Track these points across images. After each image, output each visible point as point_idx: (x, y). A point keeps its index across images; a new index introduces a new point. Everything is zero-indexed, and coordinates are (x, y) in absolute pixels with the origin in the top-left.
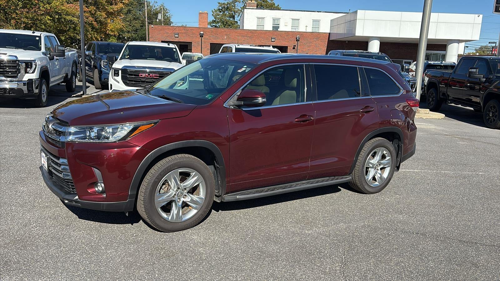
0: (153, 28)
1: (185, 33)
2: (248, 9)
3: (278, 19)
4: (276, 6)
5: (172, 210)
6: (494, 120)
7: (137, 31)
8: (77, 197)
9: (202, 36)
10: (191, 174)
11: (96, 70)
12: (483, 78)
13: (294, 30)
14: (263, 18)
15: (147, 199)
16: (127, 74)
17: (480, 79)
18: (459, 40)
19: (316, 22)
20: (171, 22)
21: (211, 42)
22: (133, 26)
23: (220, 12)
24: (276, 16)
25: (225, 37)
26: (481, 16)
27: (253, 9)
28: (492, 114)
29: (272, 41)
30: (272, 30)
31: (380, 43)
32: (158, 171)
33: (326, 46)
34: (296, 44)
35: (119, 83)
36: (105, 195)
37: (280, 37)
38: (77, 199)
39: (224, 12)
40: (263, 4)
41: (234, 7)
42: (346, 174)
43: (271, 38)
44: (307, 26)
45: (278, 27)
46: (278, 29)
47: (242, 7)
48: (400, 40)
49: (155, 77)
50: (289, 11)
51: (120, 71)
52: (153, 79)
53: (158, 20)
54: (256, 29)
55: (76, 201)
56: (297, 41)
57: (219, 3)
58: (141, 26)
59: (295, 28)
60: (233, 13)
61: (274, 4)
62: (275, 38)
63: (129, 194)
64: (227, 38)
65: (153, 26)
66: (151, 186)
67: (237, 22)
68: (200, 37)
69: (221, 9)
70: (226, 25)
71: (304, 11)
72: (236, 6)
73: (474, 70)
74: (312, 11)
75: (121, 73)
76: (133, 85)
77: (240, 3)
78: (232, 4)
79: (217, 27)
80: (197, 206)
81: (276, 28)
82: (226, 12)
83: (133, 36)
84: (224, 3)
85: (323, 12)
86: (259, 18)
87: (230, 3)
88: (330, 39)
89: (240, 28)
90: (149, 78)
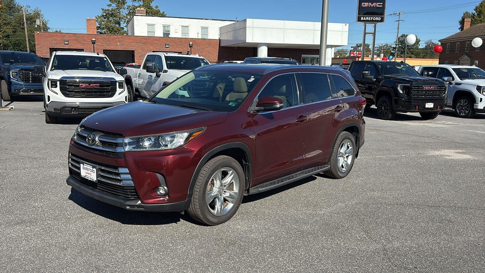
0: (39, 35)
1: (76, 40)
2: (138, 15)
3: (169, 26)
4: (161, 13)
5: (216, 206)
6: (386, 113)
7: (9, 38)
8: (139, 202)
9: (94, 43)
10: (229, 172)
11: (2, 81)
12: (374, 79)
13: (184, 37)
14: (153, 25)
15: (201, 198)
16: (66, 85)
17: (371, 79)
18: (332, 45)
19: (205, 29)
20: (48, 27)
21: (104, 49)
22: (4, 32)
23: (105, 18)
24: (166, 23)
25: (119, 44)
26: (348, 25)
27: (143, 16)
28: (384, 108)
29: (166, 47)
30: (163, 36)
31: (268, 48)
32: (208, 171)
33: (218, 52)
34: (189, 50)
35: (57, 94)
36: (167, 197)
37: (173, 44)
38: (140, 204)
39: (108, 18)
40: (148, 11)
41: (118, 14)
42: (325, 163)
43: (165, 45)
44: (198, 33)
45: (169, 34)
46: (169, 36)
47: (127, 13)
48: (283, 46)
49: (96, 87)
50: (179, 18)
51: (58, 83)
52: (93, 89)
53: (36, 26)
54: (146, 35)
55: (138, 206)
56: (190, 47)
57: (103, 9)
58: (13, 32)
59: (185, 34)
60: (119, 19)
61: (159, 11)
62: (168, 45)
63: (188, 194)
64: (120, 45)
65: (39, 33)
66: (204, 185)
67: (123, 28)
68: (92, 44)
69: (106, 16)
70: (112, 31)
71: (193, 18)
72: (121, 12)
73: (367, 72)
74: (200, 19)
75: (60, 84)
76: (73, 96)
77: (125, 9)
78: (117, 11)
79: (102, 34)
80: (234, 200)
81: (166, 34)
82: (111, 19)
83: (5, 42)
84: (108, 10)
85: (210, 20)
86: (149, 25)
87: (114, 10)
88: (221, 46)
89: (129, 35)
90: (90, 88)
